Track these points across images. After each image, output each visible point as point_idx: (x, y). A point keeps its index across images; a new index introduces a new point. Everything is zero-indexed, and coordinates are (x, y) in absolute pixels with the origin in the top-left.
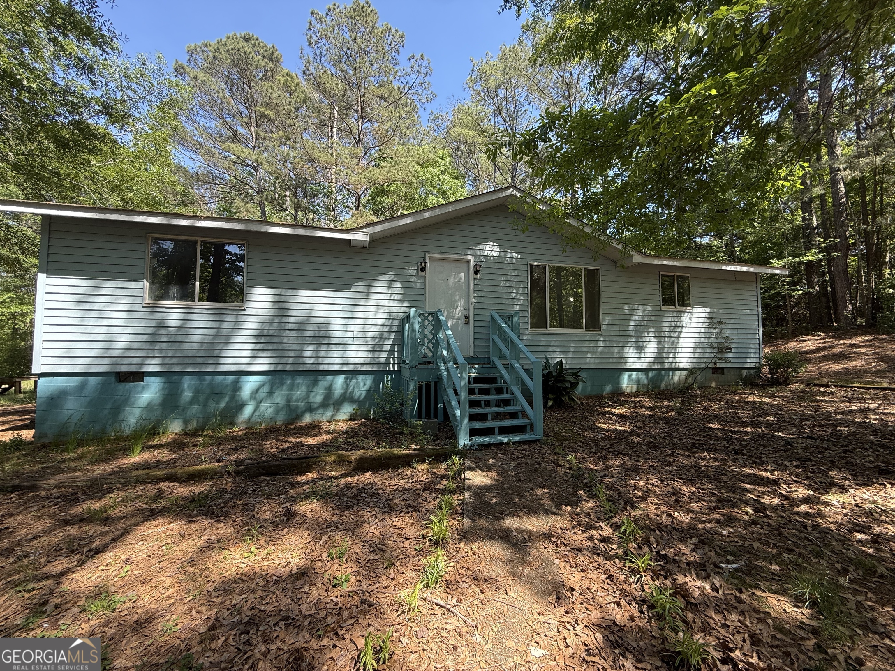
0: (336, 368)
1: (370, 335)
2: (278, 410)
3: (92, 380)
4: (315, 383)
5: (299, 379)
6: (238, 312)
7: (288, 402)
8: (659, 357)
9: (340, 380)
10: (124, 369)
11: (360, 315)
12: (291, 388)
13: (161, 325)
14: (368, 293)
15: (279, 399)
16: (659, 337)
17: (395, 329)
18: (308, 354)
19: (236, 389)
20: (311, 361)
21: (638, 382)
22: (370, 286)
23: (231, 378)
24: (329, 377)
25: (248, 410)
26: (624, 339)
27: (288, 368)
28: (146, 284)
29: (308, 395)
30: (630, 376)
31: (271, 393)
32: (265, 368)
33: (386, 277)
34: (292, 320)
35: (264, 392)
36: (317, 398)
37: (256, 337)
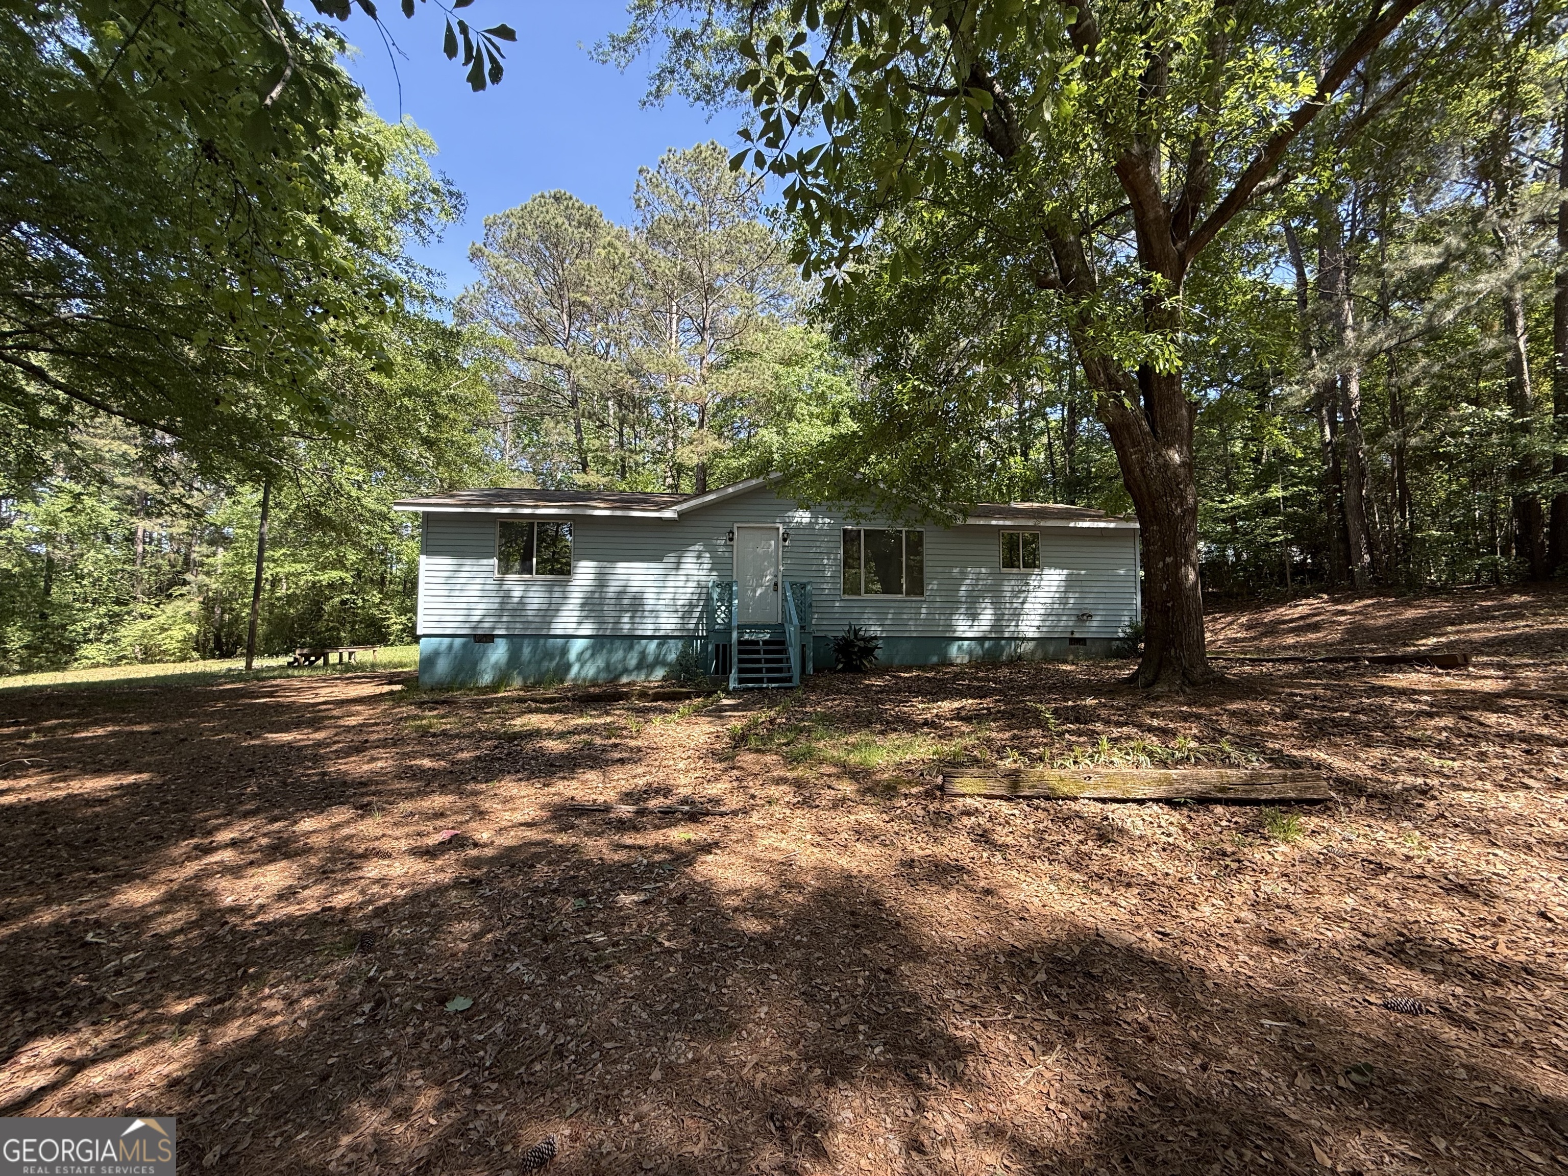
0: (649, 633)
1: (681, 602)
2: (599, 671)
3: (458, 642)
4: (631, 647)
5: (618, 643)
6: (566, 583)
7: (608, 665)
8: (997, 625)
9: (653, 645)
10: (479, 632)
11: (671, 584)
12: (610, 652)
13: (507, 596)
14: (679, 563)
15: (600, 662)
16: (997, 604)
17: (704, 597)
18: (626, 620)
19: (564, 651)
20: (628, 626)
21: (970, 653)
22: (680, 557)
23: (560, 641)
24: (644, 642)
25: (575, 669)
26: (951, 606)
27: (608, 633)
28: (495, 561)
29: (625, 659)
30: (960, 648)
31: (592, 655)
32: (589, 632)
33: (697, 548)
34: (612, 589)
35: (587, 655)
36: (633, 662)
37: (583, 605)
